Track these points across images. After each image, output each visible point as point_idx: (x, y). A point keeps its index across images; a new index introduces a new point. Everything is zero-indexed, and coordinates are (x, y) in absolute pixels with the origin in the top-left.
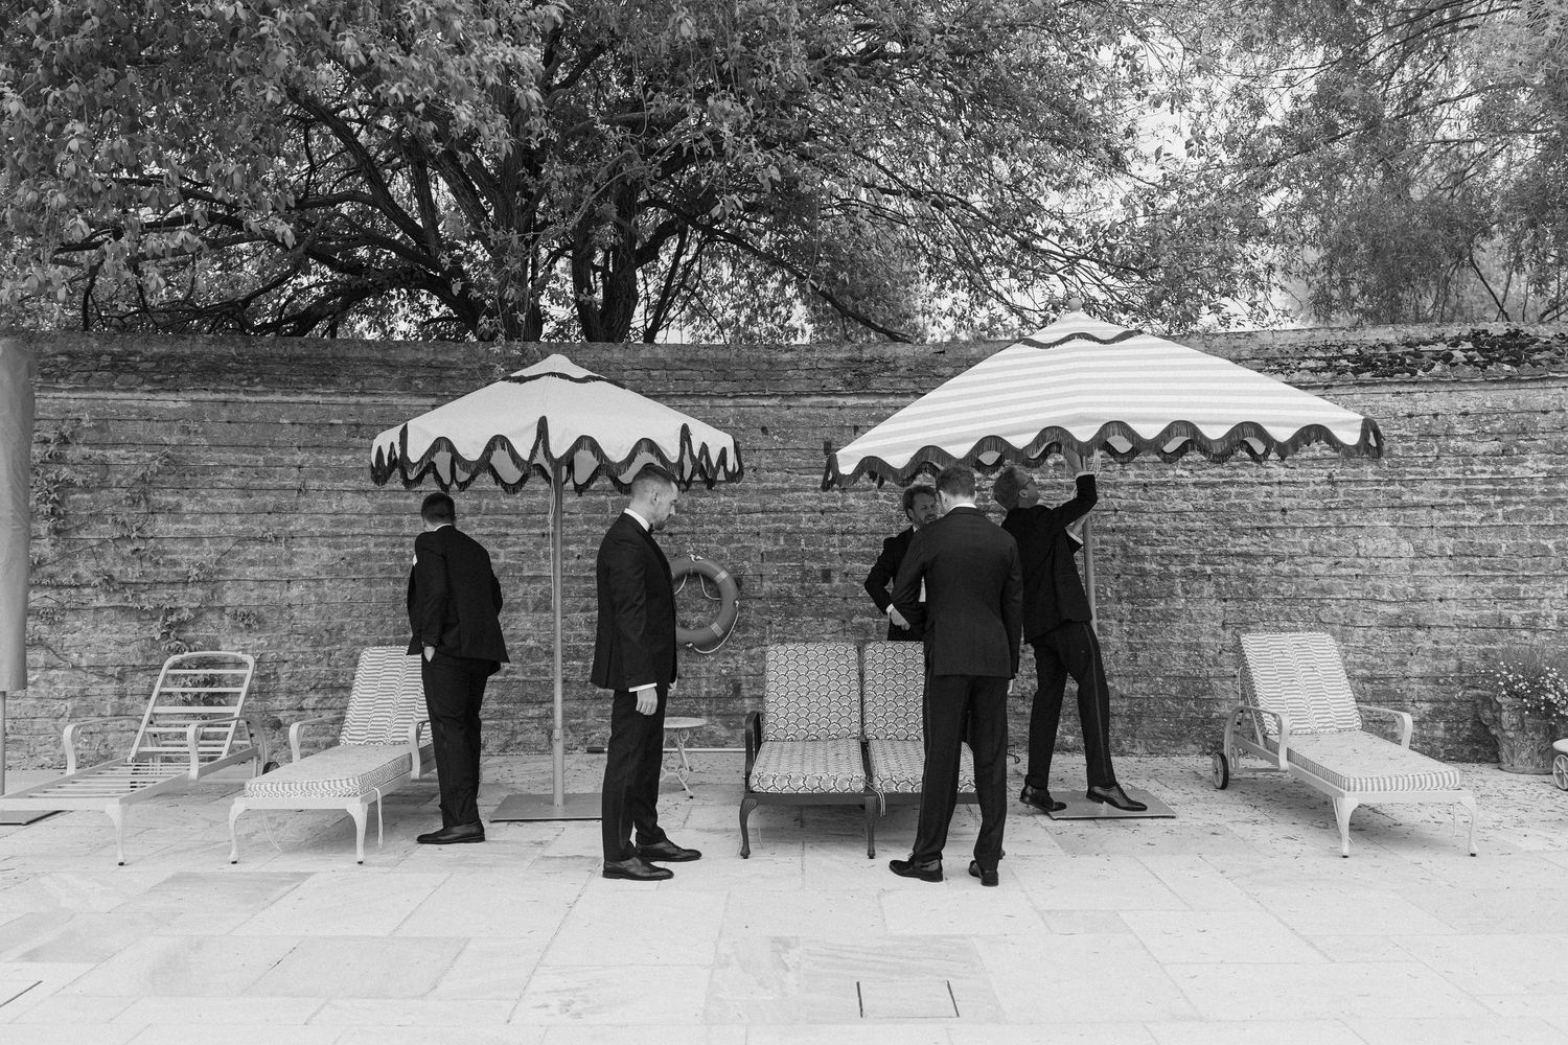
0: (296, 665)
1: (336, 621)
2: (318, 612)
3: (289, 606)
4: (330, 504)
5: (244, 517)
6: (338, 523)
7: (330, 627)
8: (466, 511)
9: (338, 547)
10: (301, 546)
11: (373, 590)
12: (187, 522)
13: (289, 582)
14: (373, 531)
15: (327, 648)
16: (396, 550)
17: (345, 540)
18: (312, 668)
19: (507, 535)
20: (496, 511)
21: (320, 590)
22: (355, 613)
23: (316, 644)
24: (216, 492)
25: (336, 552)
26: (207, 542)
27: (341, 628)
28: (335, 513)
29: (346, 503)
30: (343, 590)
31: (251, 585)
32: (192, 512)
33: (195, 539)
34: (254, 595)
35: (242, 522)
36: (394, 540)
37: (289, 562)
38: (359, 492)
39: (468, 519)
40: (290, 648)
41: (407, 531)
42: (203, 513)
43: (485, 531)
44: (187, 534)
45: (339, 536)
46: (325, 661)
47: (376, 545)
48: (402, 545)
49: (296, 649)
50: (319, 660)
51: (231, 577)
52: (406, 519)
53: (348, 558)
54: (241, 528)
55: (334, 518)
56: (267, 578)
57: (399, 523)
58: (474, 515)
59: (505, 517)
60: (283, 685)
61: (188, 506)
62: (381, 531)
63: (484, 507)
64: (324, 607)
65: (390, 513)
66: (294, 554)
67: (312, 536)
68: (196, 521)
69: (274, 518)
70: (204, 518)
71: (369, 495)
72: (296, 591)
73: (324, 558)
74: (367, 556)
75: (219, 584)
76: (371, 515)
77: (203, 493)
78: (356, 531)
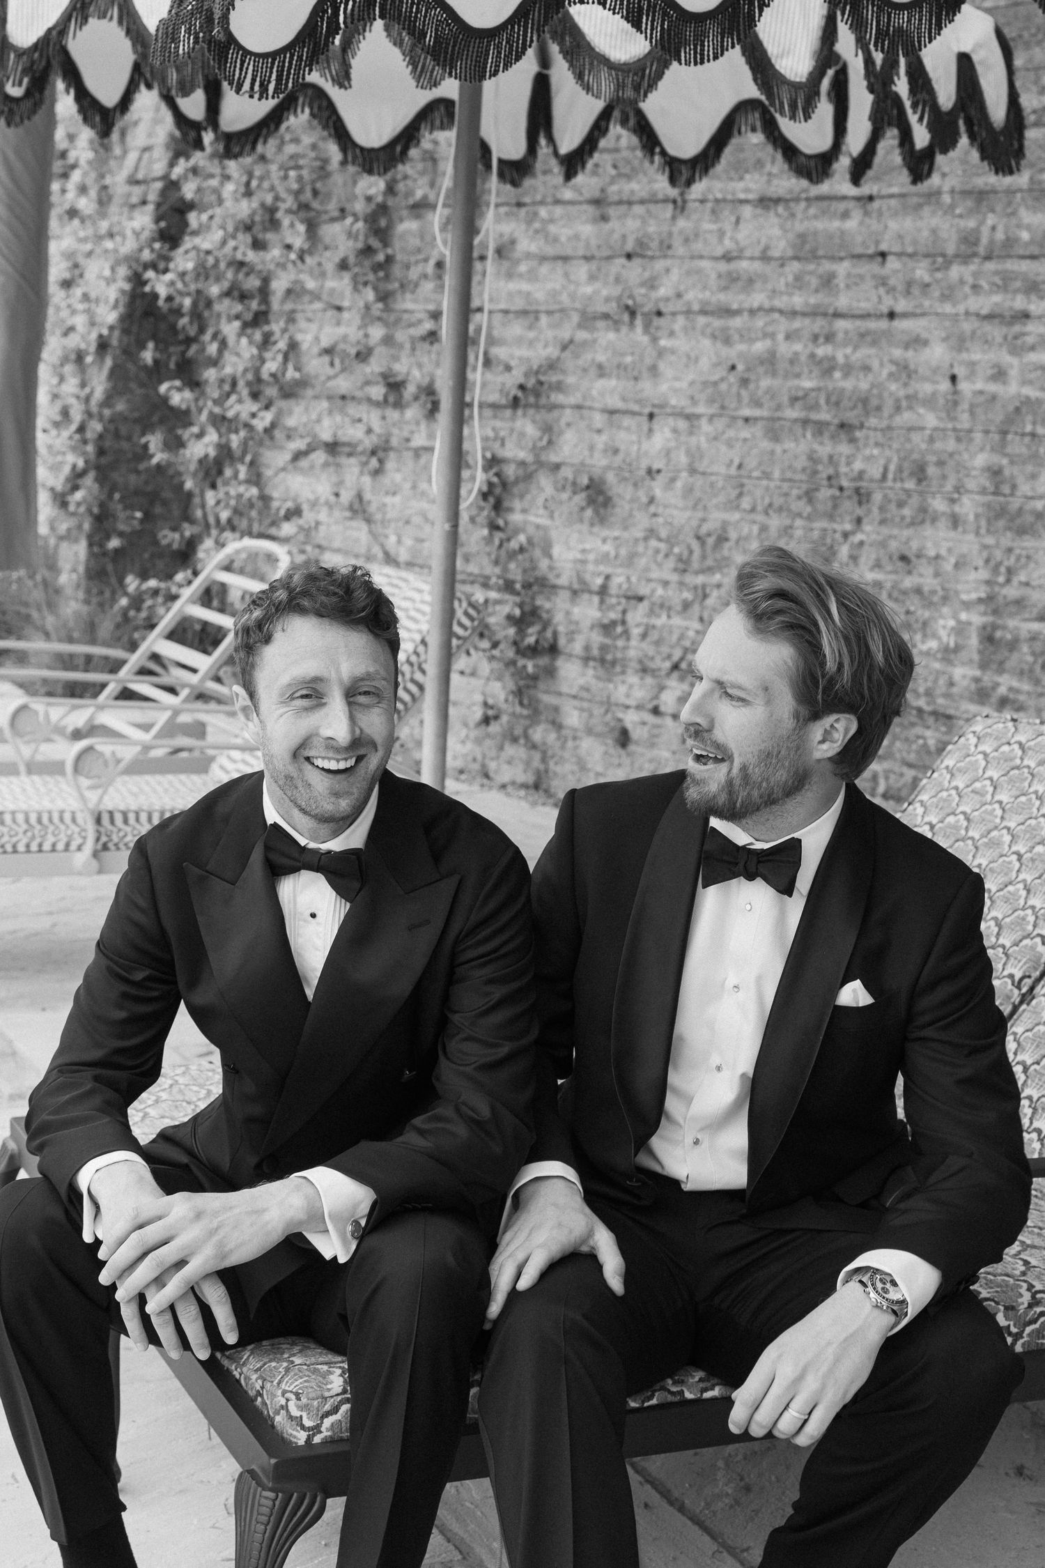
0: (651, 612)
1: (717, 517)
2: (689, 490)
3: (650, 472)
4: (721, 233)
5: (594, 265)
6: (731, 280)
7: (704, 530)
8: (951, 249)
9: (727, 341)
10: (672, 334)
11: (778, 449)
12: (521, 276)
13: (651, 416)
14: (778, 303)
15: (700, 580)
16: (821, 351)
17: (737, 322)
18: (677, 621)
19: (1026, 316)
20: (1008, 248)
21: (693, 440)
22: (746, 503)
23: (683, 566)
24: (558, 211)
25: (725, 351)
26: (544, 320)
27: (722, 539)
28: (727, 257)
29: (745, 234)
30: (730, 445)
31: (599, 419)
32: (528, 256)
33: (529, 314)
34: (601, 441)
35: (592, 278)
36: (818, 325)
37: (653, 370)
38: (766, 202)
39: (955, 271)
40: (647, 570)
41: (843, 302)
42: (543, 259)
43: (984, 303)
44: (519, 304)
45: (728, 312)
46: (696, 608)
47: (788, 337)
48: (829, 338)
49: (655, 574)
50: (686, 606)
51: (572, 400)
52: (842, 268)
53: (740, 367)
54: (588, 290)
55: (723, 267)
56: (620, 405)
57: (828, 281)
58: (965, 258)
59: (1025, 266)
60: (635, 649)
61: (526, 244)
62: (798, 301)
63: (984, 240)
64: (699, 481)
65: (814, 256)
66: (661, 353)
67: (688, 312)
68: (532, 276)
69: (634, 272)
70: (544, 269)
71: (780, 209)
72: (662, 436)
73: (704, 363)
74: (769, 361)
75: (556, 413)
76: (782, 261)
77: (543, 212)
78: (758, 298)
